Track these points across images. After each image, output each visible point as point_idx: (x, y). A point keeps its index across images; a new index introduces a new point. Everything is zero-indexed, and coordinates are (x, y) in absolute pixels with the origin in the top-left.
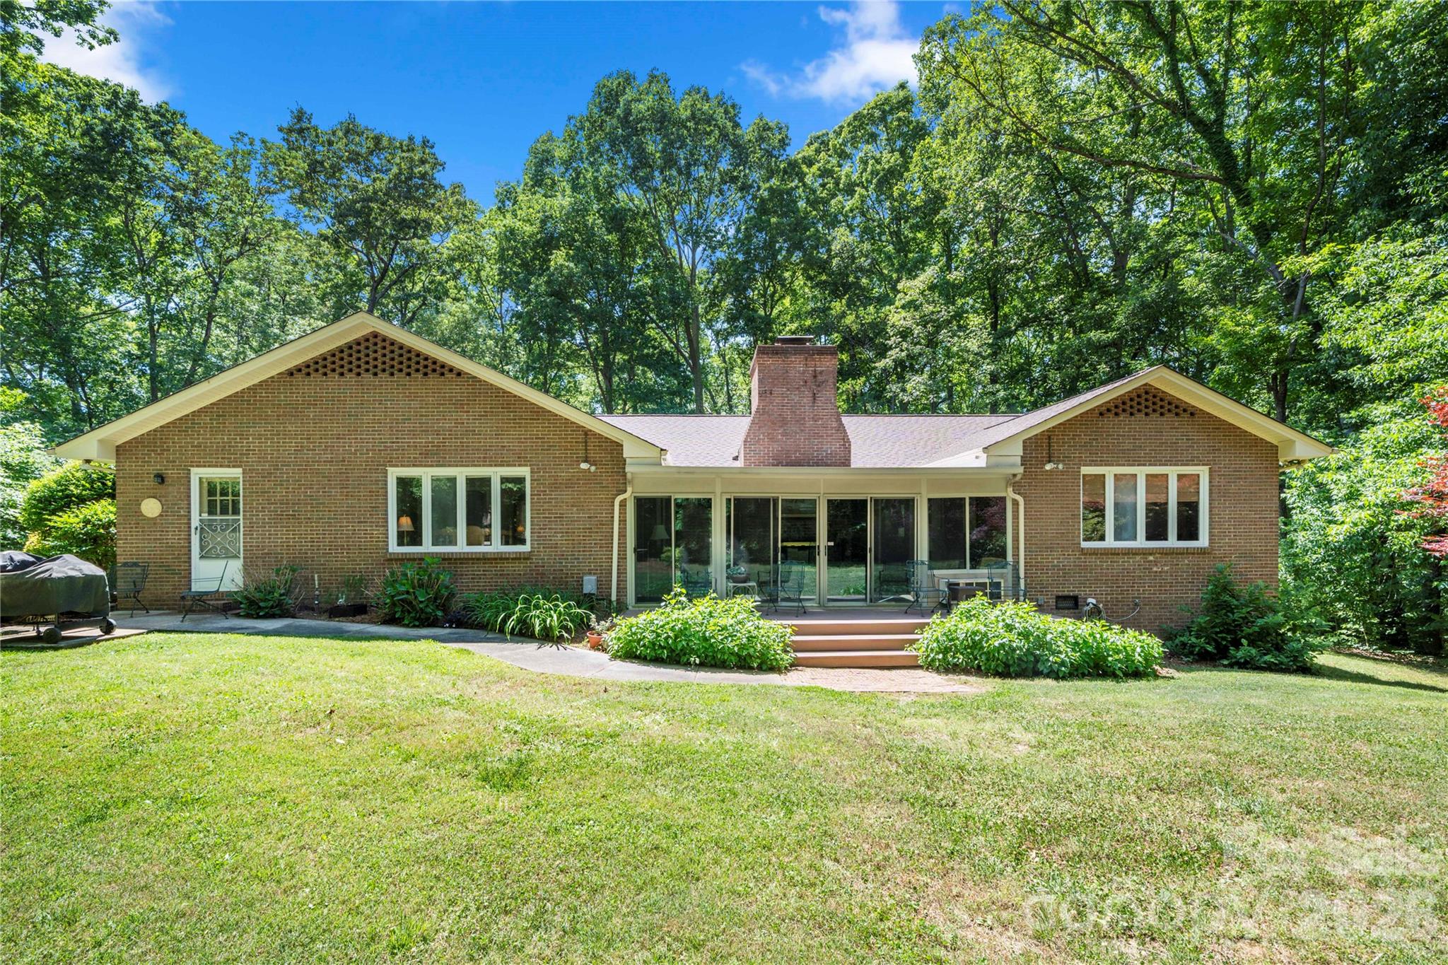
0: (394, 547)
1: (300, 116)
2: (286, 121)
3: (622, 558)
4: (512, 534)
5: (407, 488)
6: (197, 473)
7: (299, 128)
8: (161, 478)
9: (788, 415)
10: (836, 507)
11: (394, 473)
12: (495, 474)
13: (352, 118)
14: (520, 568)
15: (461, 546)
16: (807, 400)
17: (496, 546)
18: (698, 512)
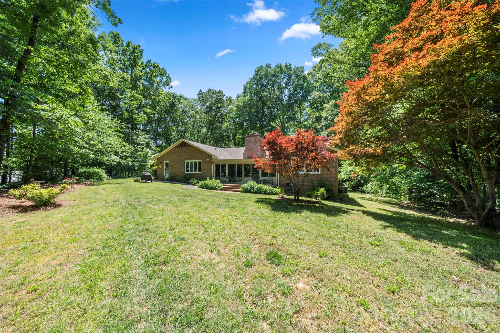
0: (186, 172)
1: (200, 91)
2: (198, 92)
3: (213, 174)
4: (200, 170)
5: (188, 163)
6: (165, 162)
7: (200, 93)
8: (161, 163)
9: (251, 148)
10: (245, 165)
11: (186, 161)
12: (198, 161)
13: (210, 88)
14: (200, 175)
15: (193, 172)
16: (254, 145)
17: (198, 172)
18: (224, 166)
